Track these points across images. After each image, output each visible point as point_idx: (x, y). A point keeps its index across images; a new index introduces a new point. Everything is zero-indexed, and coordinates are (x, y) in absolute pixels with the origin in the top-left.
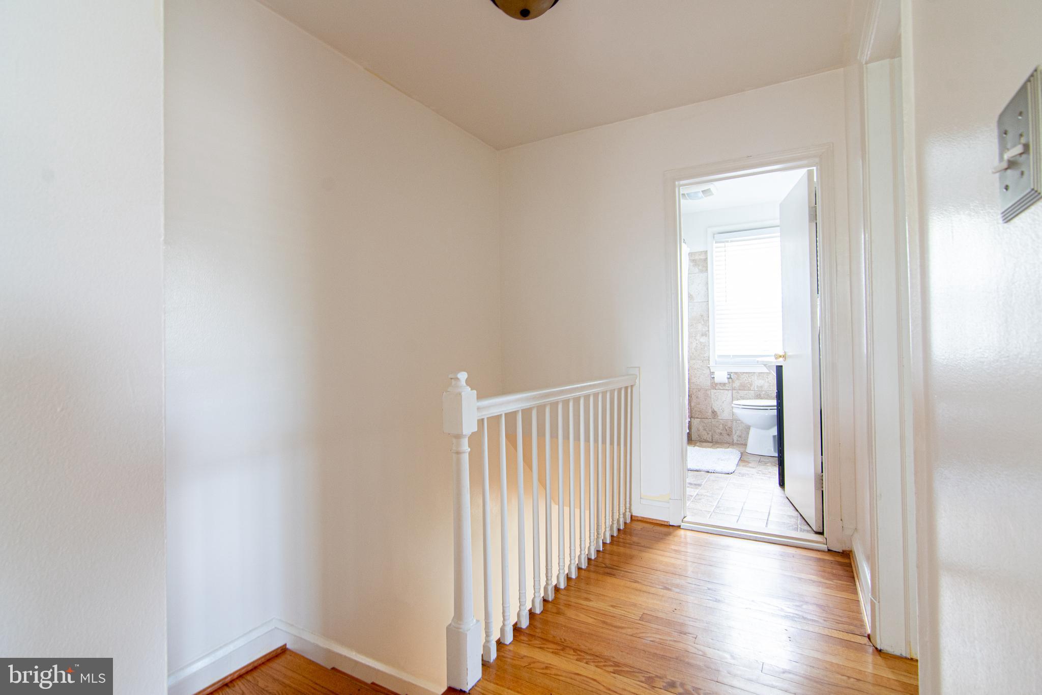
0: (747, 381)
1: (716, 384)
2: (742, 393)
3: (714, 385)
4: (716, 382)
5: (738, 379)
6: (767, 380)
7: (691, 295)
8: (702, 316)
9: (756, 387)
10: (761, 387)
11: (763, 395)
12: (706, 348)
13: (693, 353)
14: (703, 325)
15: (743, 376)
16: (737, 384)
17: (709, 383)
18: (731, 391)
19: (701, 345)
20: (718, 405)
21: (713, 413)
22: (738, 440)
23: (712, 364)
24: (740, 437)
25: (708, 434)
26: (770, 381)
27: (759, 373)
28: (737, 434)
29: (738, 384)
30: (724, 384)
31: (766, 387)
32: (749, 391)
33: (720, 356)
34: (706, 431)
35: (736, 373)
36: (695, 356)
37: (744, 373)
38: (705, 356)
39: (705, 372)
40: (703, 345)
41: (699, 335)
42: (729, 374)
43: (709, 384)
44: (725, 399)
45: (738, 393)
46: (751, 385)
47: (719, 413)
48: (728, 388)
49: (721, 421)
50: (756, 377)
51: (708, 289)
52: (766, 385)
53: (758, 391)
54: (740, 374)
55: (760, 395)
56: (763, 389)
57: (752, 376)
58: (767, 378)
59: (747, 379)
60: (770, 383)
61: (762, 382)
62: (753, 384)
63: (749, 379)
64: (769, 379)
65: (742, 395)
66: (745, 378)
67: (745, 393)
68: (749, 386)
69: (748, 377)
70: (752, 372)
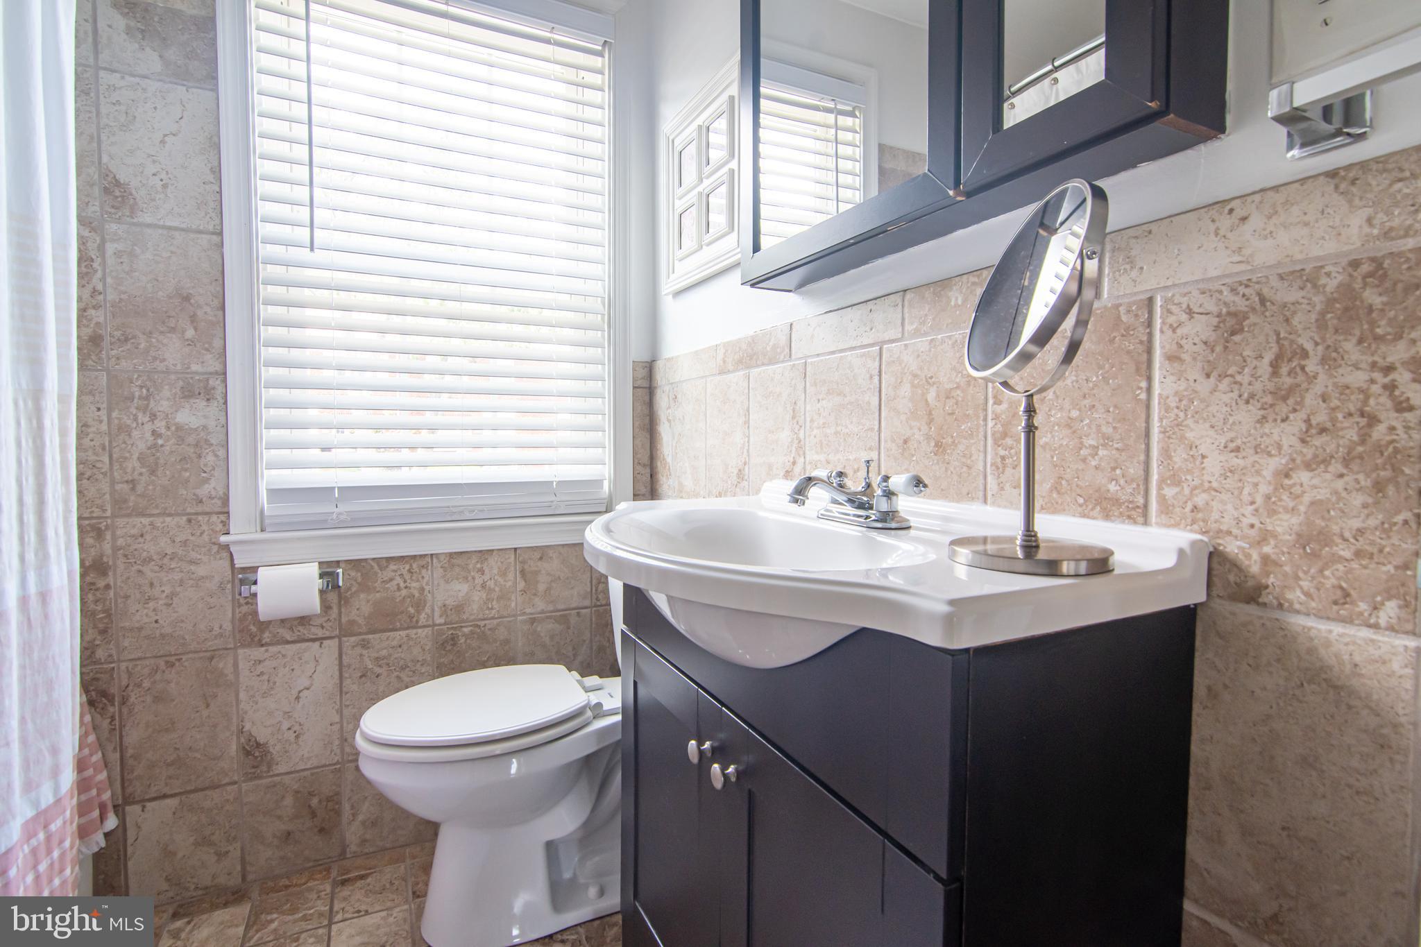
0: (404, 592)
1: (268, 624)
2: (383, 643)
3: (253, 629)
4: (262, 618)
5: (365, 587)
6: (479, 581)
7: (117, 183)
8: (187, 298)
9: (437, 614)
10: (459, 608)
11: (466, 636)
12: (210, 458)
13: (133, 483)
14: (191, 343)
15: (387, 574)
16: (362, 606)
17: (225, 619)
18: (334, 643)
19: (181, 440)
20: (270, 714)
21: (248, 753)
22: (364, 841)
23: (240, 530)
24: (374, 824)
25: (221, 855)
26: (491, 584)
27: (451, 555)
28: (361, 818)
29: (366, 609)
30: (304, 620)
31: (475, 607)
32: (412, 632)
33: (277, 494)
34: (211, 844)
35: (356, 564)
36: (142, 496)
37: (389, 560)
38: (204, 491)
39: (201, 571)
40: (191, 439)
41: (166, 392)
42: (328, 572)
43: (228, 626)
44: (307, 683)
45: (365, 645)
46: (419, 605)
47: (275, 750)
48: (320, 633)
49: (287, 780)
50: (439, 572)
51: (217, 172)
52: (478, 596)
53: (445, 624)
54: (372, 567)
55: (453, 639)
56: (465, 617)
57: (424, 571)
58: (482, 571)
59: (402, 585)
60: (491, 590)
61: (460, 589)
62: (425, 601)
63: (414, 584)
64: (486, 577)
65: (384, 653)
66: (395, 583)
67: (395, 643)
68: (411, 610)
69: (407, 577)
70: (421, 556)
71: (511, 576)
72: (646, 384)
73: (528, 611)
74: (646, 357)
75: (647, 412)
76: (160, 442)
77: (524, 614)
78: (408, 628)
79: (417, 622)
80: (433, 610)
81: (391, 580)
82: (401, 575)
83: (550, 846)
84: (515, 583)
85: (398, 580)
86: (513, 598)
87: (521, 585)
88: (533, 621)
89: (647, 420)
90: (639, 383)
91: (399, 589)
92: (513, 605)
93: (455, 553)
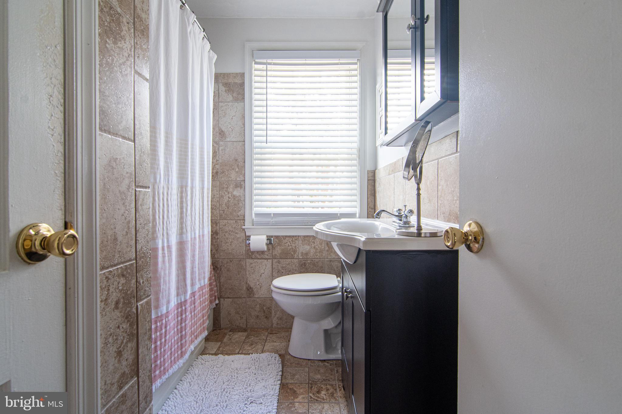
0: (290, 247)
1: (253, 252)
2: (284, 262)
3: (250, 254)
4: (251, 250)
5: (279, 244)
6: (313, 246)
7: (222, 131)
8: (236, 160)
9: (300, 255)
10: (307, 254)
11: (309, 263)
12: (241, 204)
13: (224, 211)
14: (237, 172)
15: (286, 241)
16: (278, 251)
17: (243, 250)
18: (270, 261)
19: (234, 199)
20: (254, 279)
21: (248, 290)
22: (278, 324)
23: (248, 225)
24: (281, 319)
25: (241, 318)
26: (317, 247)
27: (304, 236)
28: (277, 316)
29: (280, 251)
30: (263, 252)
31: (312, 254)
33: (257, 215)
34: (239, 314)
35: (277, 237)
36: (226, 214)
37: (286, 236)
38: (239, 214)
39: (238, 236)
40: (237, 199)
41: (231, 186)
42: (269, 238)
43: (244, 252)
44: (263, 272)
45: (279, 262)
46: (295, 251)
47: (255, 290)
48: (267, 257)
49: (258, 300)
50: (300, 242)
51: (244, 124)
52: (313, 251)
53: (302, 259)
54: (281, 238)
55: (305, 264)
56: (308, 257)
57: (296, 241)
58: (314, 242)
59: (290, 245)
60: (317, 249)
61: (307, 248)
62: (296, 250)
63: (293, 245)
64: (316, 245)
65: (284, 265)
66: (288, 244)
67: (287, 263)
68: (292, 253)
69: (291, 242)
70: (295, 236)
71: (323, 245)
72: (372, 178)
73: (329, 257)
74: (373, 169)
75: (373, 189)
76: (230, 200)
77: (328, 258)
78: (291, 259)
79: (294, 257)
80: (299, 254)
81: (287, 243)
82: (290, 242)
83: (326, 331)
84: (325, 247)
85: (289, 243)
86: (324, 252)
87: (327, 248)
88: (331, 261)
89: (373, 192)
90: (370, 178)
91: (289, 246)
92: (324, 255)
93: (306, 236)
